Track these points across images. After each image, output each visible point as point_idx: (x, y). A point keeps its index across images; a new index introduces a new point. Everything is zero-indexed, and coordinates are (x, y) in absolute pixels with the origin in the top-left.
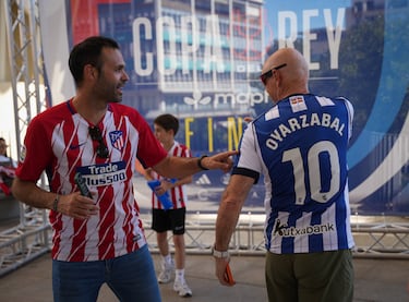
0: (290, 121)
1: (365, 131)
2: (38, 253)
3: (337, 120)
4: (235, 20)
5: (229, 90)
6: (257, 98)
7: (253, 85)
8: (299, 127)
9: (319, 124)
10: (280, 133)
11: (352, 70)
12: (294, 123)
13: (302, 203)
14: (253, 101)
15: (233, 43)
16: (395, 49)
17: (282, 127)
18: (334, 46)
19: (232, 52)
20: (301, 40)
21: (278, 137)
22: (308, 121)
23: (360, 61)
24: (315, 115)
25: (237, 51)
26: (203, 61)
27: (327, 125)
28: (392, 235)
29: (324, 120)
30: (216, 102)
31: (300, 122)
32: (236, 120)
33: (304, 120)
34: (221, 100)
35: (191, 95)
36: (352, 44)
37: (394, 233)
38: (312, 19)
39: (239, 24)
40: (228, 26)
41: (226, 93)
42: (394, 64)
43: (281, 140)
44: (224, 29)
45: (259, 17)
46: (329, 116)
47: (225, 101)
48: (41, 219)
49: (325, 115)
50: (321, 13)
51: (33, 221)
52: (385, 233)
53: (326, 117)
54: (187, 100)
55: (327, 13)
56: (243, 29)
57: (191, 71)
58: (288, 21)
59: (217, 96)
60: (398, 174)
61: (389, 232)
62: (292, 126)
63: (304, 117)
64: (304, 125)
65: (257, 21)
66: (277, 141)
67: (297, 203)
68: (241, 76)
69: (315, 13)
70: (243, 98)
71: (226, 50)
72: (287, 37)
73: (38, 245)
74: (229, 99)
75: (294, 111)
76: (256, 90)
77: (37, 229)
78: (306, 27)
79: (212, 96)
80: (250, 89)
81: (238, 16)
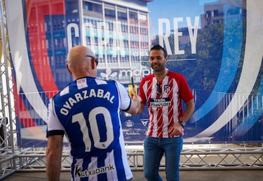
0: (76, 95)
1: (214, 91)
2: (9, 173)
3: (108, 93)
4: (131, 23)
5: (128, 67)
6: (146, 72)
7: (144, 64)
8: (82, 99)
9: (95, 96)
10: (69, 104)
11: (205, 54)
12: (78, 96)
13: (89, 151)
14: (144, 74)
15: (130, 37)
16: (231, 40)
17: (70, 99)
18: (193, 39)
19: (129, 43)
20: (173, 35)
21: (68, 106)
22: (88, 94)
23: (210, 48)
24: (92, 90)
25: (133, 42)
26: (111, 50)
27: (101, 97)
28: (232, 155)
29: (99, 93)
30: (120, 75)
31: (83, 95)
32: (133, 87)
33: (85, 94)
34: (124, 74)
35: (104, 71)
36: (205, 37)
37: (233, 154)
38: (179, 23)
39: (134, 25)
40: (127, 26)
41: (126, 70)
42: (231, 50)
43: (70, 108)
44: (124, 29)
45: (147, 21)
46: (103, 91)
47: (126, 75)
48: (11, 152)
49: (99, 90)
50: (185, 19)
51: (6, 153)
52: (227, 154)
53: (100, 92)
54: (102, 74)
55: (188, 19)
56: (136, 28)
57: (104, 56)
58: (164, 24)
59: (121, 72)
60: (234, 117)
61: (230, 153)
62: (77, 98)
63: (85, 92)
64: (85, 97)
65: (145, 23)
66: (68, 109)
67: (86, 151)
68: (136, 59)
69: (181, 19)
70: (137, 73)
71: (126, 42)
72: (164, 34)
73: (9, 168)
74: (129, 73)
75: (79, 88)
76: (145, 67)
77: (8, 158)
78: (176, 28)
79: (118, 71)
80: (141, 67)
81: (133, 20)
